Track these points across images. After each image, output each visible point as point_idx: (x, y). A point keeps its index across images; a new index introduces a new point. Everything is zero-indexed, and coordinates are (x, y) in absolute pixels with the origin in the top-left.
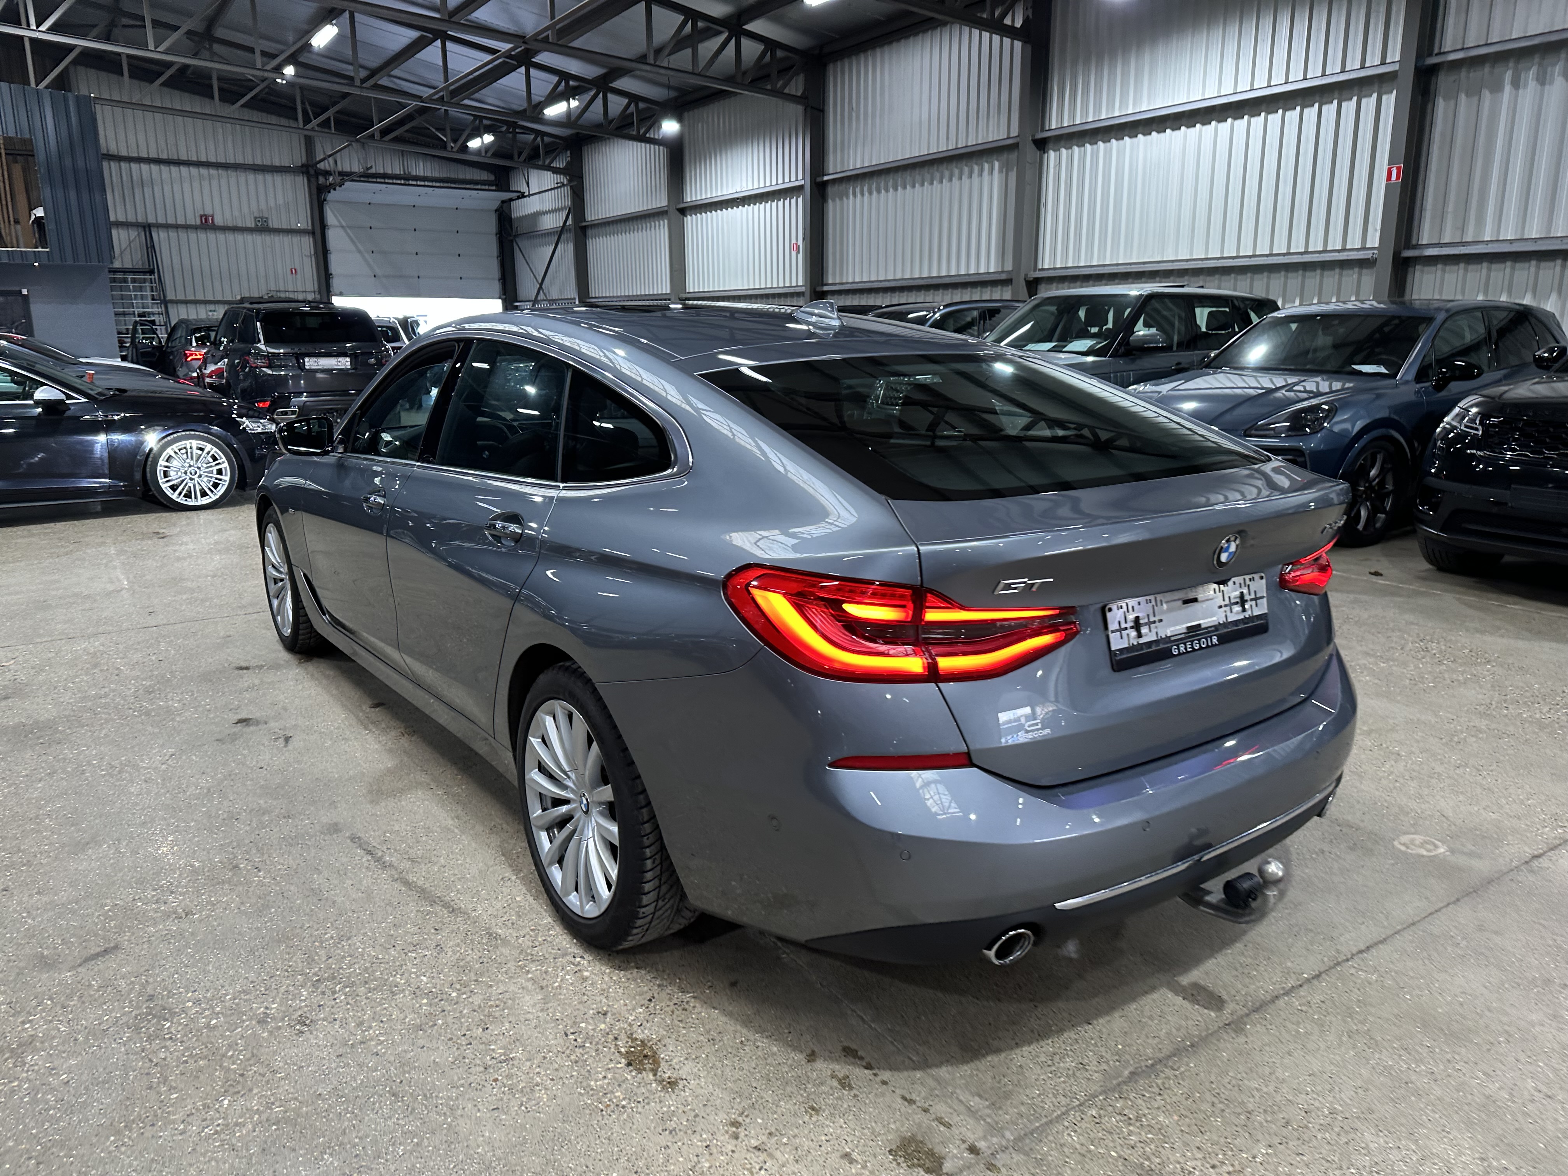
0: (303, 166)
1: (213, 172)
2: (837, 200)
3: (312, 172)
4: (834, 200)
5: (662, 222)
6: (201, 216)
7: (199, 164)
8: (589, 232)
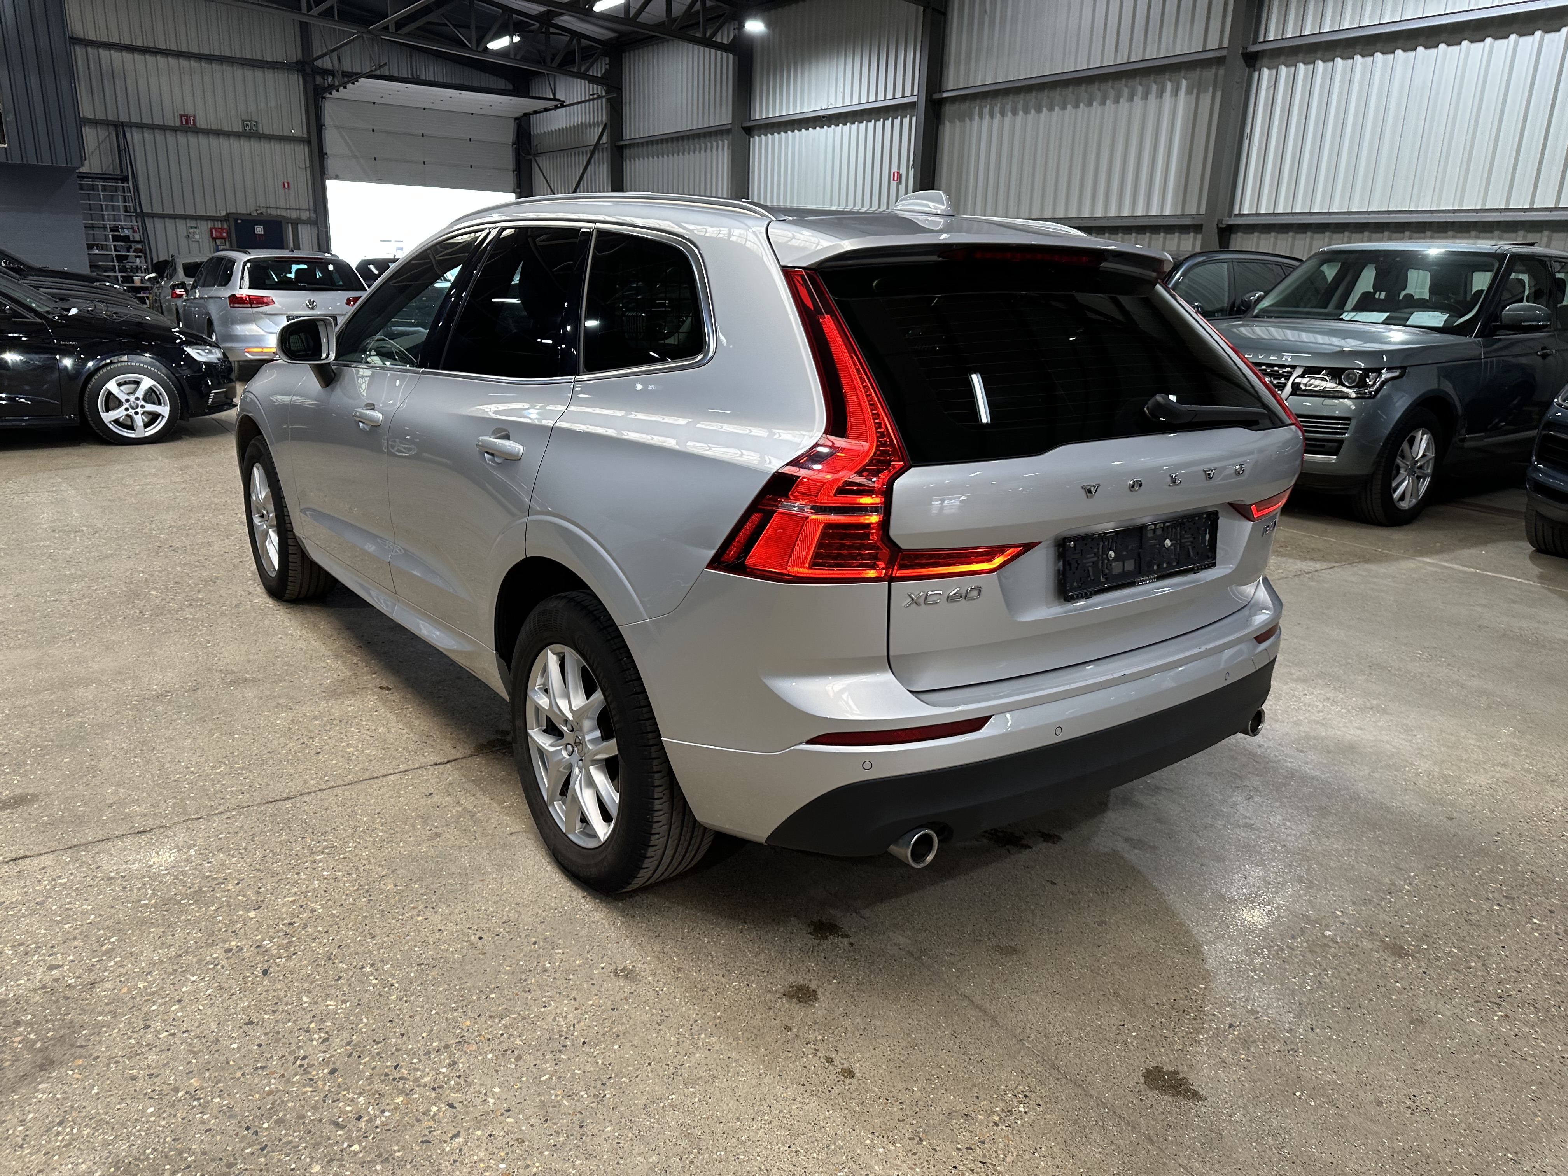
0: (297, 62)
1: (194, 64)
2: (957, 121)
3: (309, 70)
4: (952, 122)
5: (720, 143)
6: (181, 116)
7: (179, 54)
8: (627, 152)
